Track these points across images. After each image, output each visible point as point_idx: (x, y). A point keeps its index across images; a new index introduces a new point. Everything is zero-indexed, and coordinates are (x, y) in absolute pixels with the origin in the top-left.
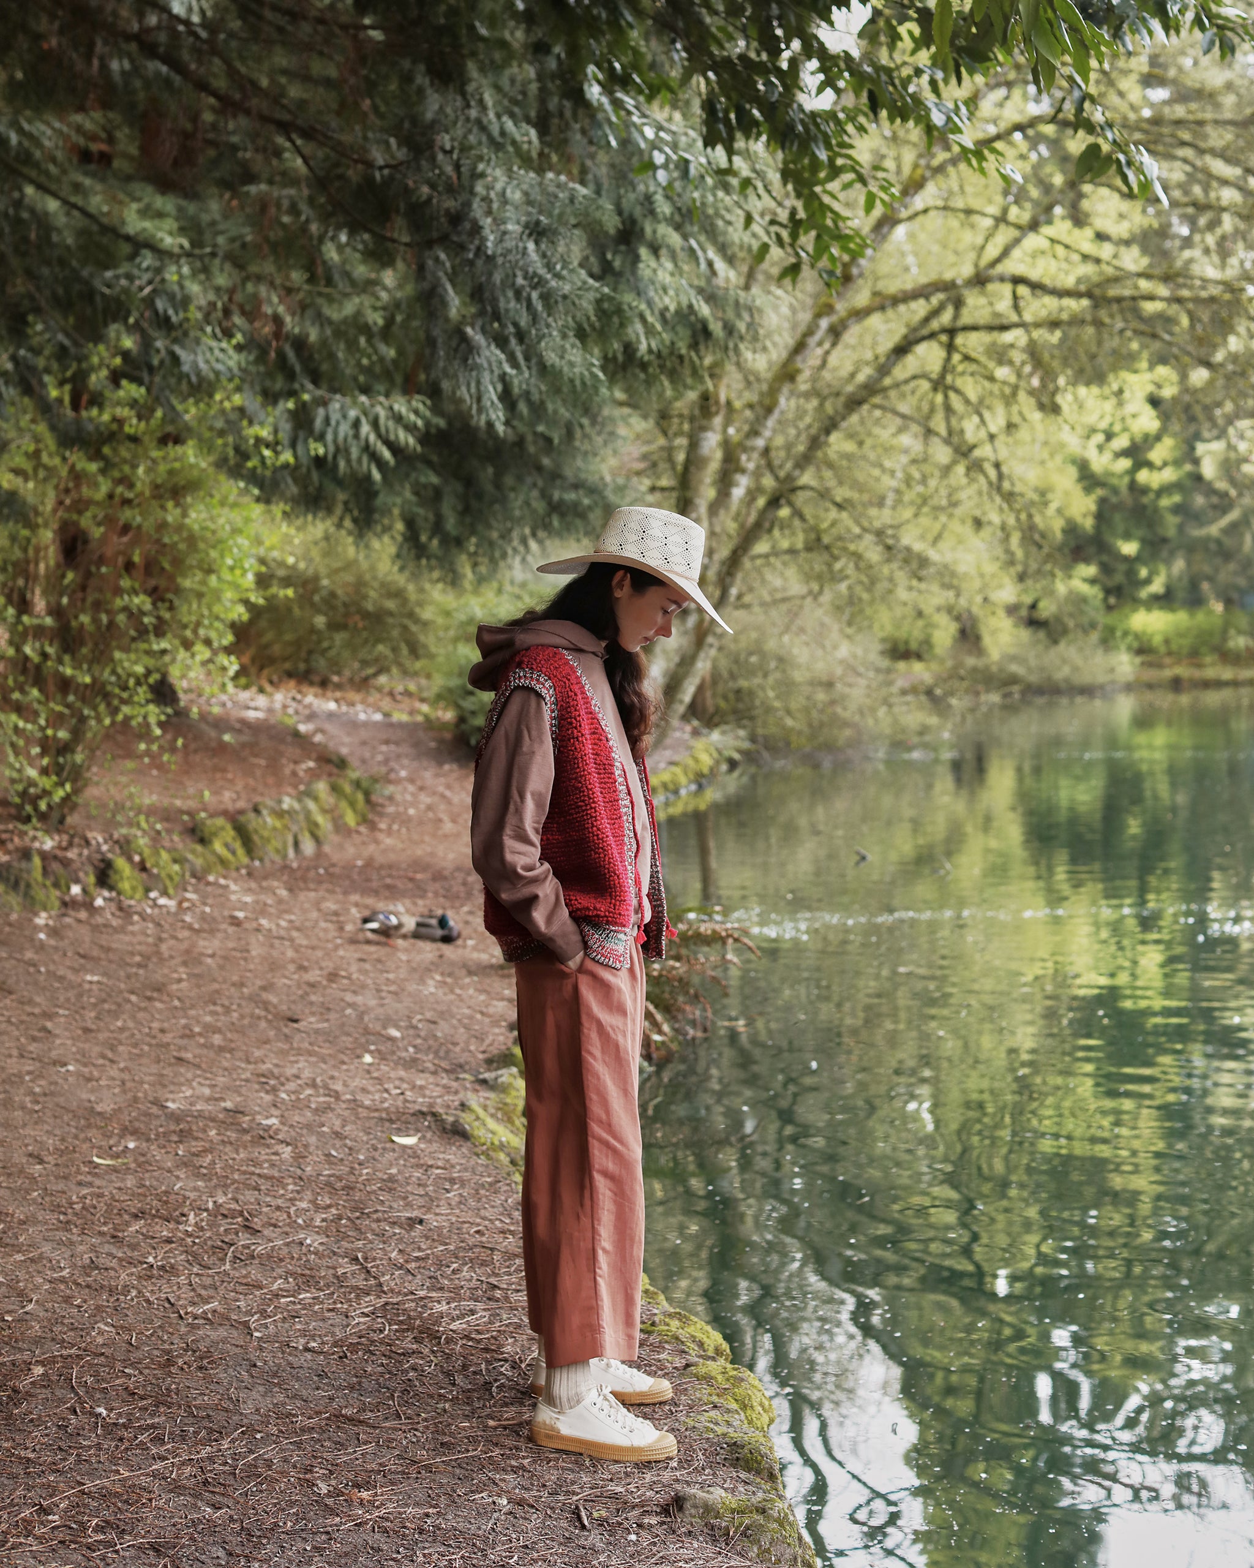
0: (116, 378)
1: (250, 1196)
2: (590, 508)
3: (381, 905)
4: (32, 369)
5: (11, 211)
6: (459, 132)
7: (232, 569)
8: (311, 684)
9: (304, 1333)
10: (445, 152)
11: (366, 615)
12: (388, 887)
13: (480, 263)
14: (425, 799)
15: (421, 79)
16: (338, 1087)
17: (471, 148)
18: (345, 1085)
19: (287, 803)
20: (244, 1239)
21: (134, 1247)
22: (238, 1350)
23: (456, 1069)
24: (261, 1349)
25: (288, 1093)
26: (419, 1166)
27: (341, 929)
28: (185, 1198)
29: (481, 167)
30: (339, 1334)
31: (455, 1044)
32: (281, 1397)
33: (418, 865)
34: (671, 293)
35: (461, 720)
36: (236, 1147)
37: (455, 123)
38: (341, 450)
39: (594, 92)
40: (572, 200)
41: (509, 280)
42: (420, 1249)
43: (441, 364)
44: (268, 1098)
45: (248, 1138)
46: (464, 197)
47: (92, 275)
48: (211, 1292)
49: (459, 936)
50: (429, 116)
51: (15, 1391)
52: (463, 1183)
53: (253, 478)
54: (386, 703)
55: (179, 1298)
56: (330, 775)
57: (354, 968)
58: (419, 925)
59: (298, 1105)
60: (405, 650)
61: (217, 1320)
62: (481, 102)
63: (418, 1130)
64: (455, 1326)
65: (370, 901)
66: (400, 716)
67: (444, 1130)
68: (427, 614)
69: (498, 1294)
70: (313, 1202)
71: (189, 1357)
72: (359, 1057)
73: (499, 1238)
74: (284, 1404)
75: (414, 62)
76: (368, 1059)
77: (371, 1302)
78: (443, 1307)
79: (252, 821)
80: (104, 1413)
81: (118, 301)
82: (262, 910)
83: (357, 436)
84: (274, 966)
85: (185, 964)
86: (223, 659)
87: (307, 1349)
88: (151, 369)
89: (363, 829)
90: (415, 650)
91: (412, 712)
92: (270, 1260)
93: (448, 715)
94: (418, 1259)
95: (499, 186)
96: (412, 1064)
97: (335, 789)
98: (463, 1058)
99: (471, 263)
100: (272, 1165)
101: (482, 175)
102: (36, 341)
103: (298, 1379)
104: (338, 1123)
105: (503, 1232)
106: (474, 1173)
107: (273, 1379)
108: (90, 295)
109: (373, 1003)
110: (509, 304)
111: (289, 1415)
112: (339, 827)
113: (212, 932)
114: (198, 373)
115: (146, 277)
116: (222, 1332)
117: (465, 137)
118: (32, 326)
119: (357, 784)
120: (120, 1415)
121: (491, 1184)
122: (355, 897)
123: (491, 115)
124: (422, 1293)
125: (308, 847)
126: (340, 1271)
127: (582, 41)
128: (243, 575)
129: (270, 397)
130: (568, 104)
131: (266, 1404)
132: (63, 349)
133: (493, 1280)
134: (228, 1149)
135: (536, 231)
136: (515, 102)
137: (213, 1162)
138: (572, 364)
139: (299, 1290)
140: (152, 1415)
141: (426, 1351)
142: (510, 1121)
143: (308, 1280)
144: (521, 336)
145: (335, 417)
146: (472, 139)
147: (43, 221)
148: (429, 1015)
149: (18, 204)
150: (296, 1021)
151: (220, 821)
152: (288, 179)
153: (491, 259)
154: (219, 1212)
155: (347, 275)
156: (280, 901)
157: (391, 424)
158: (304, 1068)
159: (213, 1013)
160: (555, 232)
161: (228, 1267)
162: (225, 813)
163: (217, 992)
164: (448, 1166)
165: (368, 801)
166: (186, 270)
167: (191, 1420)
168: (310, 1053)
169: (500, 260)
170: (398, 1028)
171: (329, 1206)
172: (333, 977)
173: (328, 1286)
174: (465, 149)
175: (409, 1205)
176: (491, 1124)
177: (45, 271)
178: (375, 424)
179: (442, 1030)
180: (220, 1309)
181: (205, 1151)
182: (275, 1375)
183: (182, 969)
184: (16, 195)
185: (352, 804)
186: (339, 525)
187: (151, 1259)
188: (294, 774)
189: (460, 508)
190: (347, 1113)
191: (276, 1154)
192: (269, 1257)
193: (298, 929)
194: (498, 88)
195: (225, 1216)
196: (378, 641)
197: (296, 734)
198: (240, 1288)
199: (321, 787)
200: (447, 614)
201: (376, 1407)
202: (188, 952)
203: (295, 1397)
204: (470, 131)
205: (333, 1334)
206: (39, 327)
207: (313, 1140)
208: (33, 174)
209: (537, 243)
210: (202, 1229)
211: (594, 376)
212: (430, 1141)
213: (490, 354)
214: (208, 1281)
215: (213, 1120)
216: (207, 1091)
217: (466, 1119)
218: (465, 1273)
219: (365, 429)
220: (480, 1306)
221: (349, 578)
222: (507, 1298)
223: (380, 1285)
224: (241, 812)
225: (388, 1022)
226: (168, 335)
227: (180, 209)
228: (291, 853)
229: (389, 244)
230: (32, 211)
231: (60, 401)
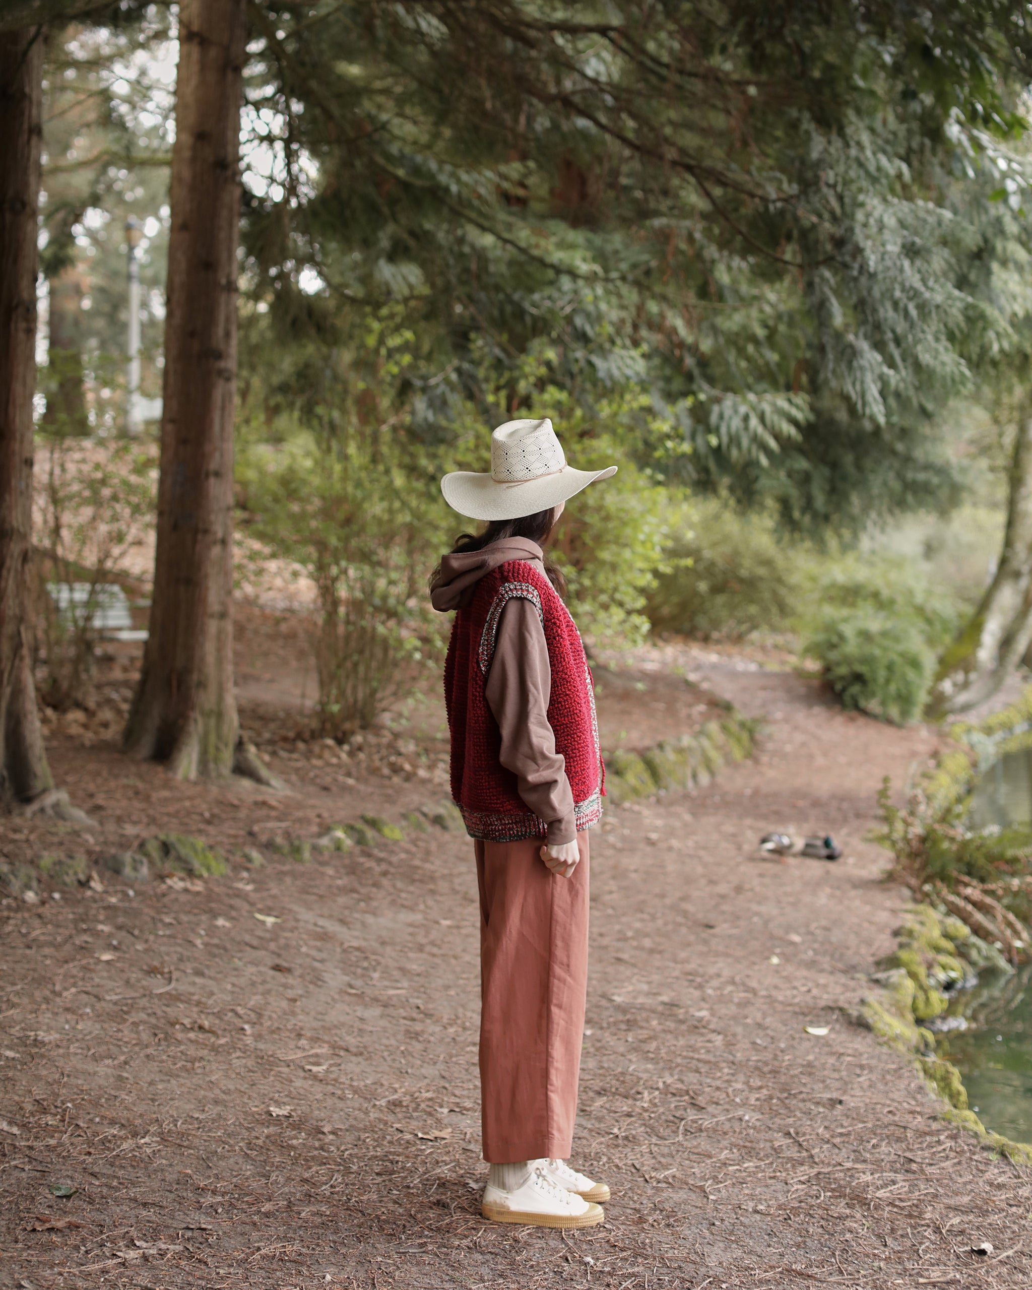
0: (541, 384)
1: (692, 1078)
2: (939, 486)
3: (771, 828)
4: (473, 377)
5: (456, 248)
6: (841, 168)
7: (643, 543)
8: (695, 639)
9: (752, 1197)
10: (828, 185)
11: (742, 581)
12: (777, 813)
13: (863, 280)
14: (799, 738)
15: (807, 124)
16: (754, 984)
17: (852, 181)
18: (759, 982)
19: (687, 741)
20: (692, 1115)
21: (600, 1119)
22: (698, 1211)
23: (850, 970)
24: (717, 1210)
25: (715, 989)
26: (832, 1054)
27: (739, 848)
28: (639, 1079)
29: (861, 198)
30: (782, 1200)
31: (848, 948)
32: (739, 1253)
33: (798, 794)
34: (1020, 300)
35: (827, 669)
36: (676, 1035)
37: (838, 161)
38: (734, 440)
39: (953, 131)
40: (940, 224)
41: (888, 294)
42: (842, 1126)
43: (831, 366)
44: (697, 993)
45: (684, 1027)
46: (847, 223)
47: (522, 299)
48: (669, 1160)
49: (840, 855)
50: (815, 155)
51: (516, 1241)
52: (871, 1069)
53: (659, 466)
54: (759, 656)
55: (643, 1165)
56: (719, 716)
57: (756, 882)
58: (808, 845)
59: (722, 999)
60: (774, 610)
61: (676, 1184)
62: (859, 144)
63: (827, 1023)
64: (881, 1194)
65: (761, 824)
66: (773, 667)
67: (850, 1023)
68: (794, 579)
69: (914, 1166)
70: (747, 1083)
71: (657, 1215)
72: (768, 958)
73: (909, 1117)
74: (742, 1259)
75: (800, 110)
76: (775, 960)
77: (805, 1172)
78: (868, 1178)
79: (657, 756)
80: (592, 1262)
81: (544, 320)
82: (671, 832)
83: (746, 428)
84: (689, 880)
85: (614, 878)
86: (636, 619)
87: (756, 1212)
88: (572, 376)
89: (749, 763)
90: (783, 609)
91: (783, 663)
92: (715, 1133)
93: (813, 665)
94: (841, 1135)
95: (876, 214)
96: (812, 964)
97: (724, 729)
98: (855, 960)
99: (856, 280)
100: (708, 1051)
101: (862, 205)
102: (476, 355)
103: (751, 1237)
104: (759, 1017)
105: (912, 1112)
106: (879, 1060)
107: (730, 1238)
108: (520, 313)
109: (775, 912)
110: (887, 313)
111: (748, 1268)
112: (730, 762)
113: (633, 850)
114: (611, 377)
115: (567, 298)
116: (682, 1195)
117: (846, 172)
118: (474, 341)
119: (742, 725)
120: (605, 1264)
121: (895, 1071)
122: (748, 821)
123: (869, 153)
124: (849, 1165)
125: (704, 778)
126: (777, 1144)
127: (948, 88)
128: (653, 549)
129: (671, 397)
130: (927, 142)
131: (727, 1258)
132: (499, 361)
133: (909, 1155)
134: (669, 1036)
135: (911, 251)
136: (887, 142)
137: (658, 1048)
138: (943, 364)
139: (743, 1159)
140: (632, 1265)
141: (858, 1216)
142: (902, 1015)
143: (749, 1151)
144: (898, 341)
145: (728, 412)
146: (852, 174)
147: (481, 255)
148: (824, 923)
149: (461, 241)
150: (710, 927)
151: (632, 757)
152: (685, 212)
153: (872, 276)
154: (667, 1091)
155: (736, 292)
156: (686, 825)
157: (776, 418)
158: (723, 967)
159: (642, 920)
160: (928, 251)
161: (681, 1138)
162: (634, 750)
163: (643, 902)
164: (857, 1054)
165: (752, 739)
166: (600, 291)
167: (665, 1270)
168: (727, 955)
169: (880, 277)
170: (799, 934)
171: (760, 1088)
172: (739, 889)
173: (767, 1156)
174: (847, 183)
175: (827, 1088)
176: (887, 1018)
177: (482, 296)
178: (762, 419)
179: (836, 936)
180: (678, 1174)
181: (650, 1038)
182: (732, 1233)
183: (612, 882)
184: (459, 232)
185: (739, 740)
186: (726, 505)
187: (616, 1131)
188: (689, 716)
189: (827, 487)
190: (765, 1007)
191: (709, 1041)
192: (715, 1131)
193: (705, 848)
194: (872, 130)
195: (674, 1095)
196: (752, 601)
197: (687, 683)
198: (693, 1157)
199: (713, 727)
200: (813, 579)
201: (821, 1264)
202: (615, 867)
203: (751, 1252)
204: (849, 167)
205: (777, 1199)
206: (480, 343)
207: (739, 1030)
208: (473, 215)
209: (912, 262)
210: (655, 1105)
211: (962, 374)
212: (838, 1032)
213: (870, 357)
214: (666, 1151)
215: (653, 1011)
216: (645, 987)
217: (867, 1013)
218: (884, 1148)
219: (754, 422)
220: (899, 1177)
221: (726, 549)
222: (922, 1171)
223: (812, 1157)
224: (648, 749)
225: (789, 929)
226: (585, 347)
227: (589, 241)
228: (690, 784)
229: (780, 265)
230: (473, 247)
231: (497, 404)
